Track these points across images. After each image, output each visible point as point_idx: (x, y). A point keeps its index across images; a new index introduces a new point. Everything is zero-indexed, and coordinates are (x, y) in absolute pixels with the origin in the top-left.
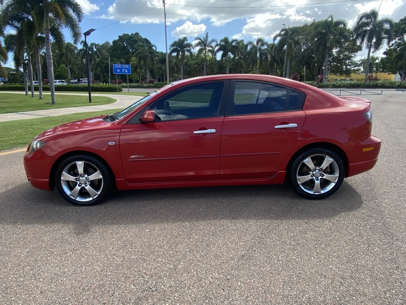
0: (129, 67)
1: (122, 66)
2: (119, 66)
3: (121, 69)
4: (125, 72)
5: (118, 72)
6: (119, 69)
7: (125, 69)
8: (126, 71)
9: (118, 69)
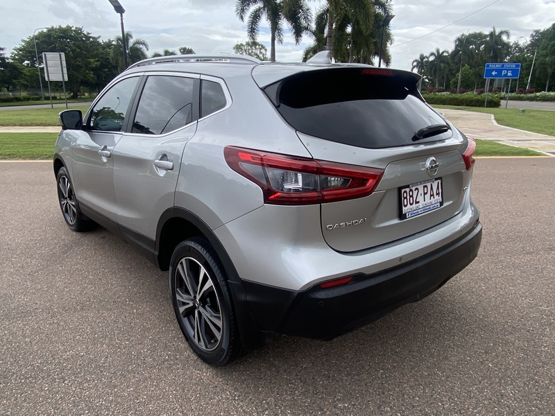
0: (517, 66)
1: (503, 66)
2: (498, 66)
3: (499, 71)
4: (506, 75)
5: (493, 76)
6: (496, 70)
7: (507, 70)
8: (509, 74)
9: (493, 70)
